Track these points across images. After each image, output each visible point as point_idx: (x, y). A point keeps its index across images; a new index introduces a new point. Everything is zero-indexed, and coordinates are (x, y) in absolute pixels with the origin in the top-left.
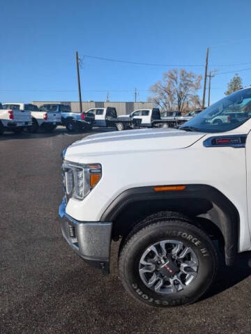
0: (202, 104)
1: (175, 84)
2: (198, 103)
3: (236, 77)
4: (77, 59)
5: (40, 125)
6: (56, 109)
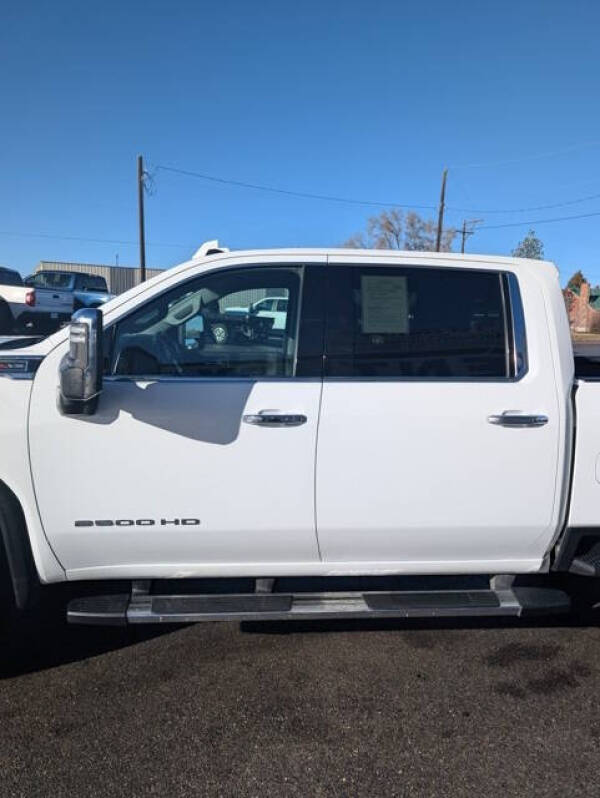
3: (531, 238)
4: (141, 173)
5: (16, 317)
6: (67, 285)
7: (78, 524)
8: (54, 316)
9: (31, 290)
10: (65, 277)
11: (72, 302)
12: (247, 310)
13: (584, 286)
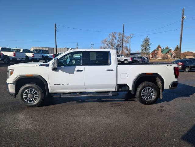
0: (129, 51)
1: (115, 40)
2: (128, 50)
3: (147, 38)
4: (55, 27)
5: (30, 60)
6: (40, 52)
7: (54, 85)
8: (38, 59)
9: (33, 54)
10: (40, 51)
11: (41, 56)
12: (79, 57)
13: (160, 49)
